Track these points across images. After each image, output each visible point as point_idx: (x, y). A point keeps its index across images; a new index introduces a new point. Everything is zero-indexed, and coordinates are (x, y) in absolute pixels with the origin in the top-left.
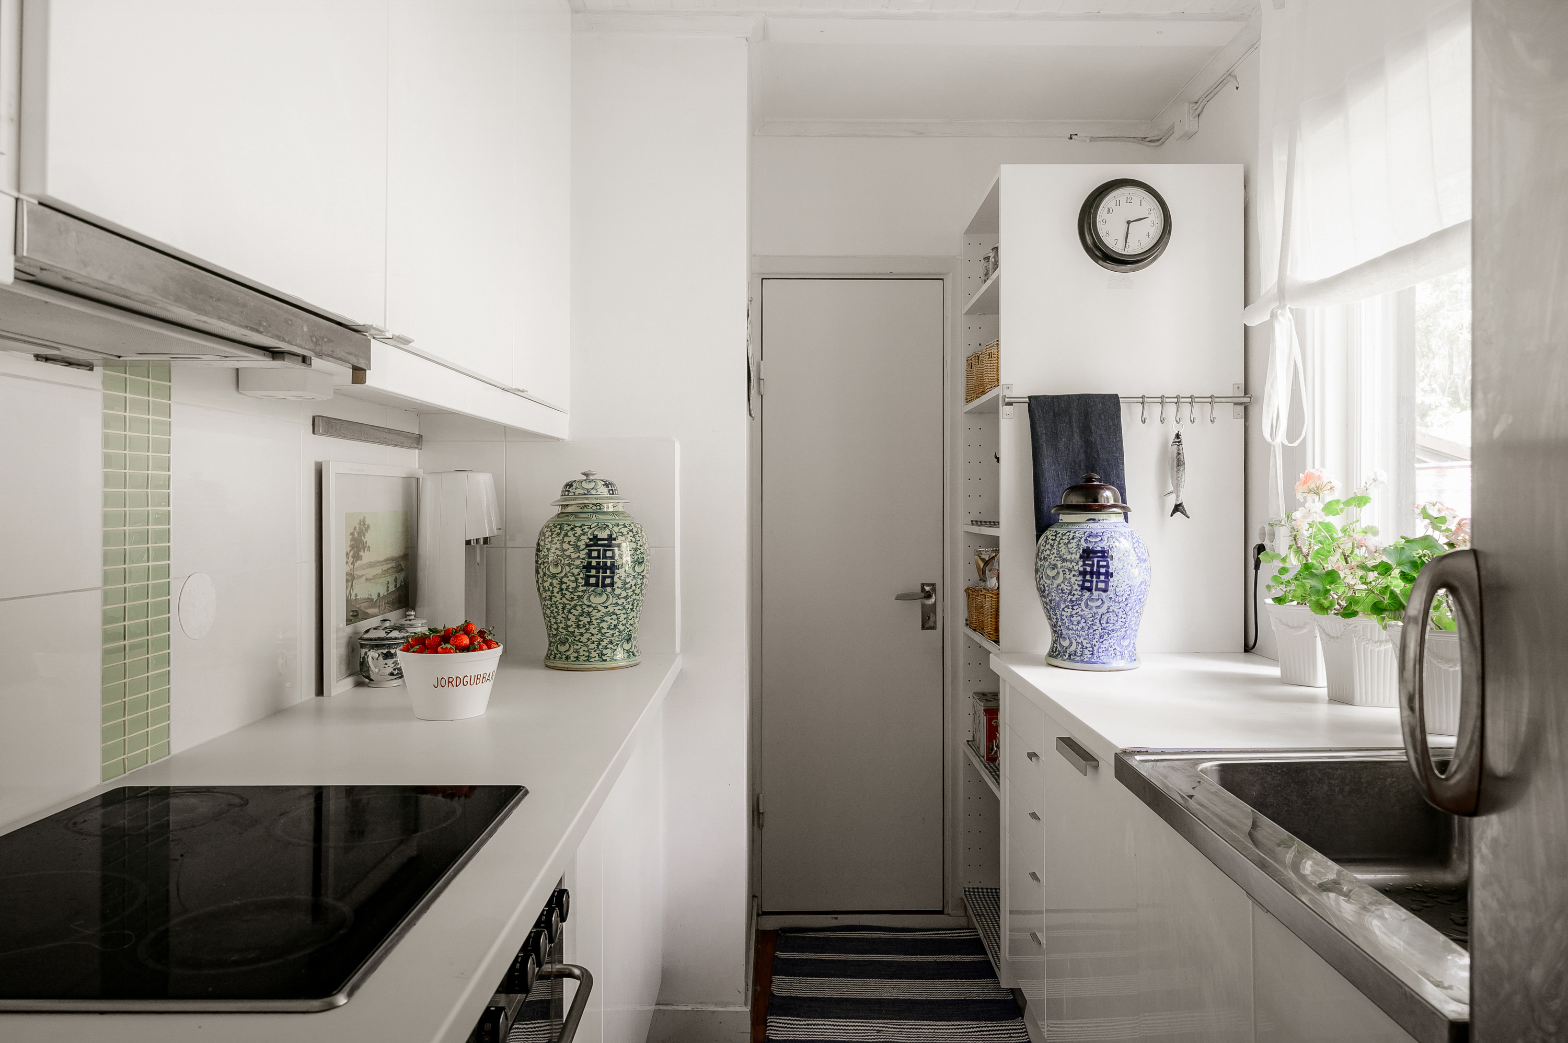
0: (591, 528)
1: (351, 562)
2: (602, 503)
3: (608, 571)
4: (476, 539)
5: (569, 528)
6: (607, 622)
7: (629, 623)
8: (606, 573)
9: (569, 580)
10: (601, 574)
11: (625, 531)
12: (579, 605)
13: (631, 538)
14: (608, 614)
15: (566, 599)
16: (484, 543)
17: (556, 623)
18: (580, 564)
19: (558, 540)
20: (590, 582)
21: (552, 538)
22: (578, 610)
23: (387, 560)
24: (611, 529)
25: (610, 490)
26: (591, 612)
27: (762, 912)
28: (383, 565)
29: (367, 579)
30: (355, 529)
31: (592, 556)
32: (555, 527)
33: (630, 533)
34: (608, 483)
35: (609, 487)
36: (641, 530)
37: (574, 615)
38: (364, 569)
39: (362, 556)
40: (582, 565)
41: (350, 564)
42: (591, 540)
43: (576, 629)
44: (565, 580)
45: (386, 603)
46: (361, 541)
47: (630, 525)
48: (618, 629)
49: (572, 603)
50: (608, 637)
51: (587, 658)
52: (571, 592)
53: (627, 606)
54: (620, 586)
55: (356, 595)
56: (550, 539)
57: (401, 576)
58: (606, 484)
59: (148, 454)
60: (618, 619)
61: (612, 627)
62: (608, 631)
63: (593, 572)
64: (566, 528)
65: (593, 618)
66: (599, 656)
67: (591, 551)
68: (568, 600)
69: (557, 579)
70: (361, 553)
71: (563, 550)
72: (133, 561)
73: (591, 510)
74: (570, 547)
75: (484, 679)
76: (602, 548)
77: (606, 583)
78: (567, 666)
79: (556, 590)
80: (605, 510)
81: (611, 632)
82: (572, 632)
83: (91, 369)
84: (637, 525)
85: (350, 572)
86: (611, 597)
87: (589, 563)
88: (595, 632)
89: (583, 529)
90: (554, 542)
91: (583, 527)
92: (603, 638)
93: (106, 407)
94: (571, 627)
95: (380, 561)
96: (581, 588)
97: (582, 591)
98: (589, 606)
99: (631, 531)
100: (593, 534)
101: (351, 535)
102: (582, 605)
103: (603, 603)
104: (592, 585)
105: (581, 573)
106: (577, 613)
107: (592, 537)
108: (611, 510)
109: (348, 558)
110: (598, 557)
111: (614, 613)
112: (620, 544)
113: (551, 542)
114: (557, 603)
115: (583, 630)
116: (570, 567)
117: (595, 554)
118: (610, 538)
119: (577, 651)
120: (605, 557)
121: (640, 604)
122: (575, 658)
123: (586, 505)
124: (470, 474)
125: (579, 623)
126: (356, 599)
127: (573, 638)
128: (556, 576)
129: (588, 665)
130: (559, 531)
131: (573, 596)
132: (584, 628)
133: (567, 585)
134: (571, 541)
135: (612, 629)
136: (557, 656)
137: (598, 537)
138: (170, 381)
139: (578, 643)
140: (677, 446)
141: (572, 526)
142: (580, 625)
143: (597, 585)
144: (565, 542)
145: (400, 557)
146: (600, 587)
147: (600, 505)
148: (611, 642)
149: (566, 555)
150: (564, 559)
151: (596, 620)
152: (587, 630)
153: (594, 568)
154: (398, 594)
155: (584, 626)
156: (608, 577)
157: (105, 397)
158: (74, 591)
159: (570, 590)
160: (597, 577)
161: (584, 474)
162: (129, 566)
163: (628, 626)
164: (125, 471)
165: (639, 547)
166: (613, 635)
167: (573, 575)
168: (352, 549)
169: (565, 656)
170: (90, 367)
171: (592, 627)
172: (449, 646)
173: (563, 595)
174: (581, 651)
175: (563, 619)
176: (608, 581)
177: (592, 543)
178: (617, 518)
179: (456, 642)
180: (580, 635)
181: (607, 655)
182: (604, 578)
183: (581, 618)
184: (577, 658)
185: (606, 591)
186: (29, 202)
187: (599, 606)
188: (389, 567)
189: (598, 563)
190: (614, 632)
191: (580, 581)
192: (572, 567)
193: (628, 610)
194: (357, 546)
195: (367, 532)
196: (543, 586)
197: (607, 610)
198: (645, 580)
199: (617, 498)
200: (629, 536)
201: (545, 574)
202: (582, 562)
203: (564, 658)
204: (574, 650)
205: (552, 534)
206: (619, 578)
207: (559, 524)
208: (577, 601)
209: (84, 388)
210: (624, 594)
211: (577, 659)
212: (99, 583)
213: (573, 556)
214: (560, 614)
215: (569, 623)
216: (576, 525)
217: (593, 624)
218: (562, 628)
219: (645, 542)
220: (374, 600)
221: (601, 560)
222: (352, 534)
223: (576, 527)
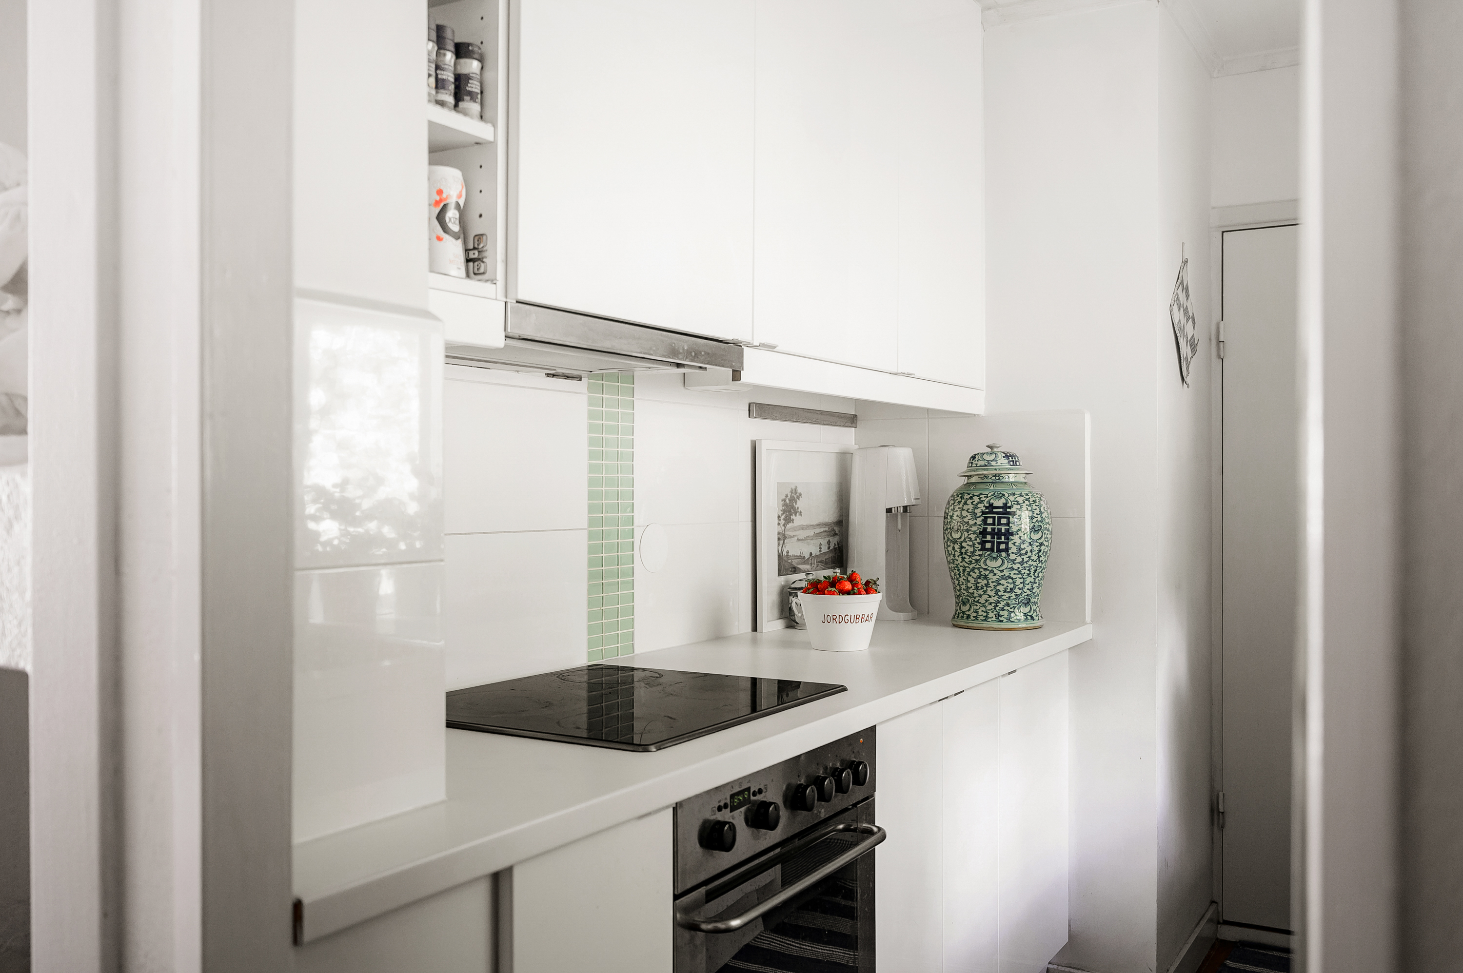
0: (987, 497)
1: (782, 524)
2: (1001, 474)
3: (1003, 537)
4: (897, 507)
5: (968, 497)
6: (1003, 585)
7: (1026, 588)
8: (1001, 539)
9: (968, 545)
10: (996, 540)
11: (1020, 500)
12: (977, 568)
13: (1027, 506)
14: (1003, 577)
15: (966, 562)
16: (903, 512)
17: (958, 584)
18: (977, 530)
19: (959, 508)
20: (986, 547)
21: (954, 506)
22: (976, 573)
23: (819, 525)
24: (1006, 498)
25: (1010, 461)
26: (988, 575)
27: (1223, 920)
28: (815, 528)
29: (798, 540)
30: (787, 496)
31: (988, 522)
32: (958, 496)
33: (1026, 502)
34: (1008, 455)
35: (1009, 459)
36: (1040, 499)
37: (973, 577)
38: (795, 531)
39: (793, 520)
40: (978, 531)
41: (781, 525)
42: (987, 508)
43: (975, 591)
44: (964, 544)
45: (819, 562)
46: (793, 507)
47: (1027, 494)
48: (1015, 592)
49: (971, 567)
50: (1004, 600)
51: (985, 618)
52: (970, 556)
53: (1023, 571)
54: (1015, 551)
55: (788, 552)
56: (952, 507)
57: (834, 540)
58: (1006, 456)
59: (618, 436)
60: (1014, 582)
61: (1009, 590)
62: (1004, 594)
63: (989, 538)
64: (966, 496)
65: (990, 581)
66: (996, 616)
67: (986, 518)
68: (967, 563)
69: (958, 544)
70: (793, 517)
71: (962, 517)
72: (608, 512)
73: (990, 481)
74: (968, 514)
75: (863, 619)
76: (996, 516)
77: (1001, 548)
78: (968, 625)
79: (957, 554)
80: (1007, 480)
81: (1008, 595)
82: (972, 593)
83: (581, 380)
84: (1035, 494)
85: (781, 532)
86: (1006, 561)
87: (985, 529)
88: (992, 594)
89: (980, 498)
90: (956, 510)
91: (981, 496)
92: (999, 600)
93: (590, 404)
94: (971, 589)
95: (813, 525)
96: (978, 553)
97: (979, 555)
98: (986, 569)
99: (1028, 500)
100: (989, 502)
101: (782, 501)
102: (979, 568)
103: (999, 567)
104: (987, 550)
105: (978, 538)
106: (975, 576)
107: (988, 505)
108: (1012, 480)
109: (780, 520)
110: (994, 524)
111: (1010, 577)
112: (1015, 512)
113: (953, 510)
114: (959, 566)
115: (981, 592)
116: (968, 532)
117: (990, 521)
118: (1005, 506)
119: (976, 611)
120: (999, 524)
121: (1038, 571)
122: (974, 617)
123: (986, 475)
124: (891, 449)
125: (978, 585)
126: (788, 555)
127: (973, 599)
128: (957, 541)
129: (985, 624)
130: (960, 500)
131: (970, 559)
132: (982, 590)
133: (966, 549)
134: (969, 509)
135: (1009, 592)
136: (960, 615)
137: (994, 505)
138: (633, 384)
139: (977, 604)
140: (1088, 417)
141: (971, 495)
142: (978, 587)
143: (992, 550)
144: (964, 510)
145: (834, 523)
146: (995, 551)
147: (999, 475)
148: (1008, 605)
149: (965, 522)
150: (963, 525)
151: (992, 582)
152: (985, 592)
153: (989, 533)
154: (831, 555)
155: (982, 588)
156: (1003, 543)
157: (589, 398)
158: (569, 530)
159: (969, 554)
160: (993, 543)
161: (988, 446)
162: (605, 515)
163: (1025, 590)
164: (602, 449)
165: (1035, 515)
166: (1009, 598)
167: (971, 540)
168: (783, 514)
169: (966, 615)
170: (579, 378)
171: (989, 589)
172: (833, 589)
173: (963, 559)
174: (980, 611)
175: (964, 581)
176: (1003, 546)
177: (987, 510)
178: (1014, 487)
179: (840, 587)
180: (979, 596)
181: (1004, 616)
182: (999, 543)
183: (979, 581)
184: (976, 617)
185: (1001, 556)
186: (512, 302)
187: (994, 570)
188: (822, 531)
189: (993, 529)
190: (1010, 595)
191: (977, 545)
192: (970, 532)
193: (1025, 575)
194: (789, 510)
195: (799, 499)
196: (947, 550)
197: (1003, 574)
198: (1043, 548)
199: (1018, 469)
200: (1024, 505)
201: (948, 539)
202: (979, 528)
203: (965, 617)
204: (974, 609)
205: (955, 503)
206: (1014, 544)
207: (961, 493)
208: (975, 564)
209: (576, 393)
210: (1019, 559)
211: (976, 619)
212: (586, 526)
213: (971, 522)
214: (961, 576)
215: (969, 585)
216: (975, 494)
217: (991, 587)
218: (964, 589)
219: (1043, 511)
220: (806, 558)
221: (996, 527)
222: (784, 500)
223: (974, 496)
